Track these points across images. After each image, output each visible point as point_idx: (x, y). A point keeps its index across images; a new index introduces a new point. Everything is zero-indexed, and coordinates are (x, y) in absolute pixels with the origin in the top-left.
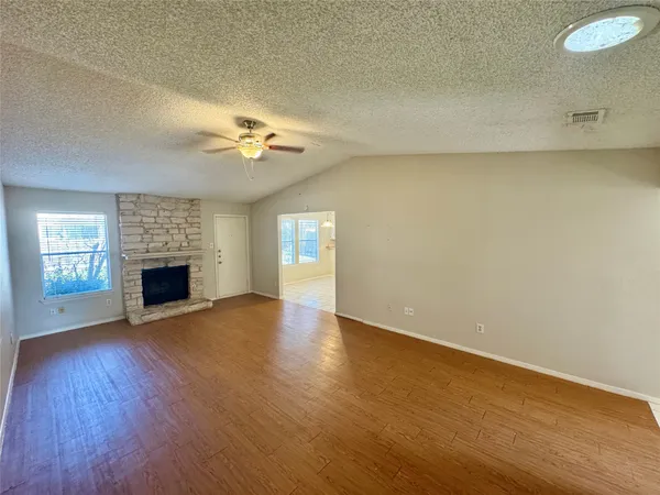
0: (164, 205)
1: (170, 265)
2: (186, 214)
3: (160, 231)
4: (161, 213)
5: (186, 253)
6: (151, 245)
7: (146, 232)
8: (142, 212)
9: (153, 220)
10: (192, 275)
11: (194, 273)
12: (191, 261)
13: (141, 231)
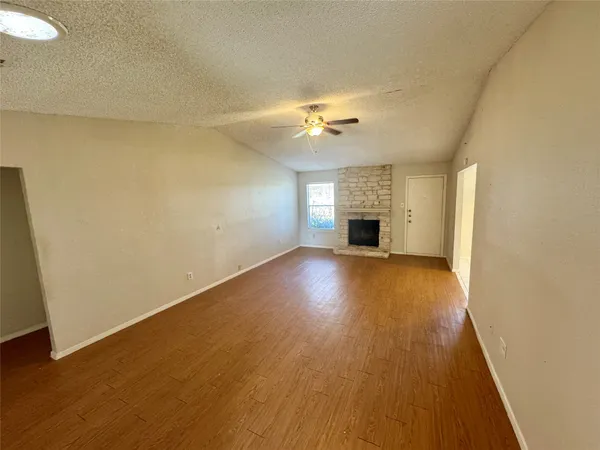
0: (363, 173)
1: (365, 219)
2: (379, 178)
3: (359, 193)
4: (361, 179)
5: (377, 210)
6: (354, 203)
7: (351, 193)
8: (350, 180)
9: (354, 185)
10: (381, 228)
11: (383, 228)
12: (380, 218)
13: (348, 193)
